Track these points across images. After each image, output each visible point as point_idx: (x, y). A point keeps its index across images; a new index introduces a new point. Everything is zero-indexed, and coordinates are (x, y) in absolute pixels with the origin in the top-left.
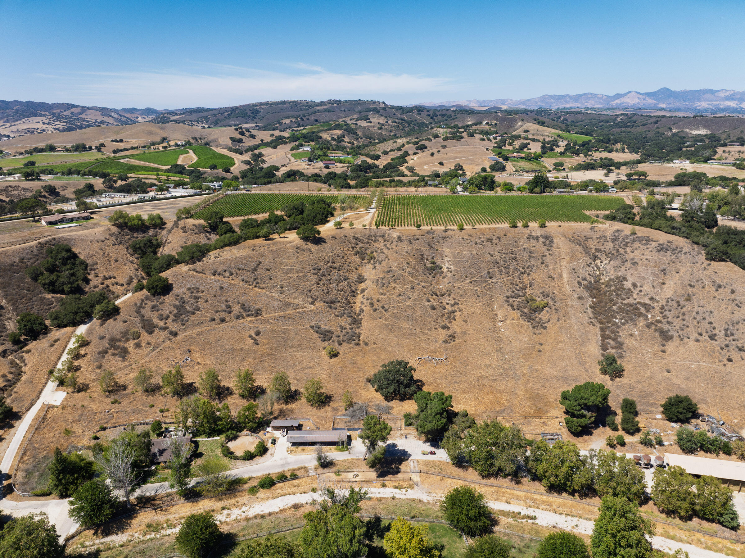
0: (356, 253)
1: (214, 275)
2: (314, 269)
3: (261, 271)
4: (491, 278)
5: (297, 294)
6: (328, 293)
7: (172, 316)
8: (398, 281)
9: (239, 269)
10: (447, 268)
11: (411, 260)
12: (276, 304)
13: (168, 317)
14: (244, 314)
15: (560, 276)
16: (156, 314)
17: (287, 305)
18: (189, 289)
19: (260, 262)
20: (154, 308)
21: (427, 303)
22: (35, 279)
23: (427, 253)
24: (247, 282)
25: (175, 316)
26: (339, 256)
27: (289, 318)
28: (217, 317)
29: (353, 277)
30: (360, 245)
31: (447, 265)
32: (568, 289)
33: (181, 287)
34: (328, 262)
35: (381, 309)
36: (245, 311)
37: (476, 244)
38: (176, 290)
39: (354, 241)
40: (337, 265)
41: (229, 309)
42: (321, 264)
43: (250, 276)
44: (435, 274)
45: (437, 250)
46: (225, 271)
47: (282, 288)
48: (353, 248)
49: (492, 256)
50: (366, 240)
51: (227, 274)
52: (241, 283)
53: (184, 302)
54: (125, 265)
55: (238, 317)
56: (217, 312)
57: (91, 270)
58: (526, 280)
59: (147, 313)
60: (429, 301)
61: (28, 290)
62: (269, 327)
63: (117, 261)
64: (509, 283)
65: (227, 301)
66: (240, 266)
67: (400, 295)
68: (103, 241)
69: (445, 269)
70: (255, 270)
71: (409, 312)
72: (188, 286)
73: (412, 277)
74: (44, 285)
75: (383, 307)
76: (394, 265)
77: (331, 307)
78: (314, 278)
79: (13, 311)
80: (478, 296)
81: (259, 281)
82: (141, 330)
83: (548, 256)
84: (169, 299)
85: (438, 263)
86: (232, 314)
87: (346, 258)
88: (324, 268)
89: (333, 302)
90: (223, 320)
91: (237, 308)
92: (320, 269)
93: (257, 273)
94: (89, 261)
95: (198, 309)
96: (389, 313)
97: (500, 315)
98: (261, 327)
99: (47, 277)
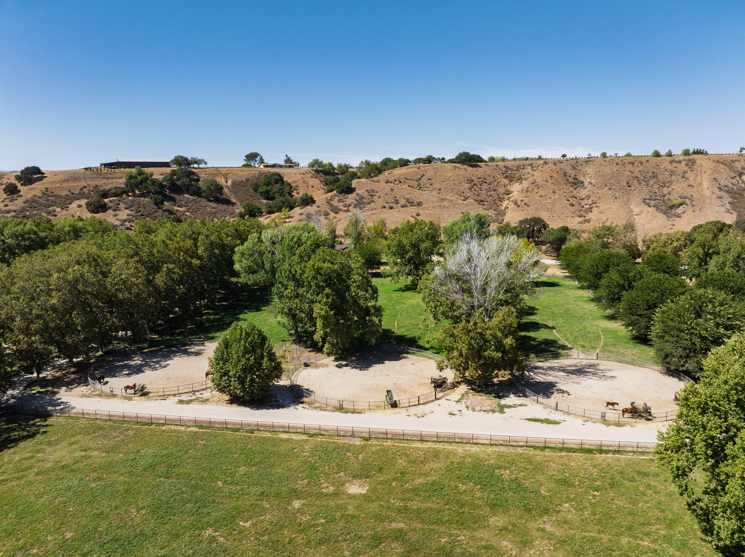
0: (506, 177)
1: (387, 183)
2: (467, 180)
3: (424, 180)
4: (629, 186)
5: (452, 194)
6: (478, 195)
7: (353, 205)
8: (541, 189)
9: (407, 179)
10: (589, 182)
11: (555, 175)
12: (434, 199)
13: (350, 205)
14: (408, 205)
15: (701, 184)
16: (341, 204)
17: (443, 200)
18: (367, 191)
19: (424, 175)
20: (340, 201)
21: (567, 202)
22: (256, 190)
23: (570, 172)
24: (412, 187)
25: (355, 205)
26: (490, 176)
27: (444, 207)
28: (387, 205)
29: (501, 190)
30: (510, 172)
31: (588, 180)
32: (707, 193)
33: (361, 190)
34: (480, 178)
35: (524, 205)
36: (409, 203)
37: (617, 164)
38: (357, 191)
39: (504, 169)
40: (488, 181)
41: (397, 202)
42: (475, 178)
43: (415, 184)
44: (577, 187)
45: (580, 170)
46: (395, 180)
47: (440, 190)
48: (503, 174)
49: (632, 173)
50: (515, 168)
51: (397, 182)
52: (408, 188)
53: (363, 198)
54: (319, 190)
55: (403, 207)
56: (387, 203)
57: (294, 190)
58: (665, 190)
59: (335, 203)
60: (569, 201)
61: (250, 196)
62: (427, 212)
63: (313, 187)
64: (647, 191)
65: (395, 197)
66: (408, 178)
67: (542, 196)
68: (304, 174)
69: (586, 183)
70: (419, 179)
71: (549, 206)
72: (367, 188)
73: (554, 186)
74: (261, 193)
75: (525, 204)
76: (539, 180)
77: (480, 204)
78: (467, 186)
79: (240, 205)
80: (616, 198)
81: (422, 186)
82: (330, 212)
83: (689, 172)
84: (351, 196)
85: (580, 179)
86: (399, 205)
87: (496, 178)
88: (476, 181)
89: (481, 201)
90: (391, 208)
91: (403, 201)
92: (473, 181)
93: (420, 182)
94: (293, 185)
95: (373, 202)
96: (531, 207)
97: (636, 210)
98: (420, 212)
99: (263, 189)
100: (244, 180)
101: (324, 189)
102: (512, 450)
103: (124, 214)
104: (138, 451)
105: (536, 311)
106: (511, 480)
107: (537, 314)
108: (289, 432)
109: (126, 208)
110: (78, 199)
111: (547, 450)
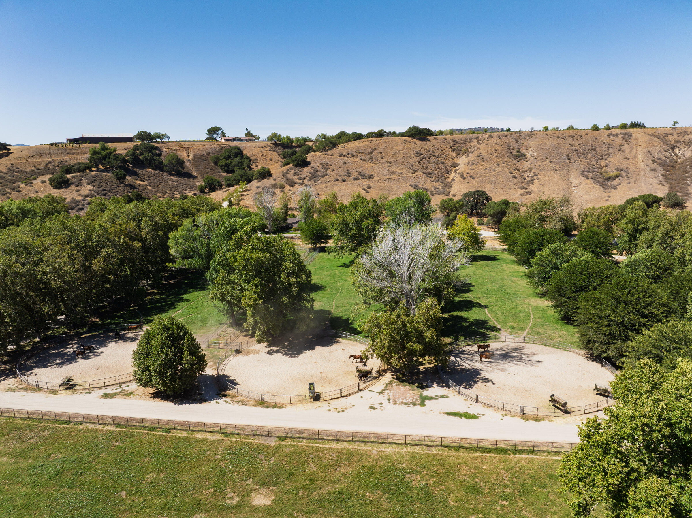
0: (454, 150)
1: (340, 156)
2: (417, 153)
3: (376, 153)
4: (569, 159)
5: (402, 167)
6: (427, 168)
7: (307, 178)
8: (485, 161)
9: (359, 153)
10: (531, 155)
11: (499, 148)
12: (385, 172)
13: (305, 178)
14: (360, 177)
15: (636, 157)
16: (297, 177)
17: (393, 173)
18: (321, 164)
19: (375, 149)
20: (295, 174)
21: (510, 174)
22: (216, 163)
23: (514, 145)
24: (364, 160)
25: (310, 178)
26: (438, 149)
27: (394, 180)
28: (340, 178)
29: (449, 163)
30: (457, 145)
31: (530, 153)
32: (642, 165)
33: (315, 163)
34: (429, 151)
35: (469, 178)
36: (361, 176)
37: (558, 137)
38: (312, 165)
39: (452, 142)
40: (436, 154)
41: (349, 175)
42: (424, 152)
43: (367, 157)
44: (520, 160)
45: (523, 144)
46: (349, 154)
47: (390, 163)
48: (451, 147)
49: (572, 146)
50: (462, 142)
51: (350, 156)
52: (360, 161)
53: (317, 171)
54: (277, 163)
55: (355, 179)
56: (340, 176)
57: (253, 163)
58: (603, 163)
59: (291, 176)
60: (512, 173)
61: (211, 169)
62: (378, 184)
63: (271, 160)
64: (586, 164)
65: (348, 170)
66: (360, 151)
67: (486, 169)
68: (263, 147)
69: (529, 156)
70: (371, 153)
71: (493, 179)
72: (321, 162)
73: (498, 159)
74: (221, 166)
75: (471, 177)
76: (484, 153)
77: (428, 176)
78: (416, 159)
79: (201, 178)
80: (556, 170)
81: (374, 159)
82: (285, 185)
83: (626, 146)
84: (306, 169)
85: (523, 152)
86: (351, 178)
87: (444, 151)
88: (425, 154)
89: (430, 174)
90: (344, 181)
91: (355, 174)
92: (422, 154)
93: (372, 155)
94: (252, 158)
95: (327, 175)
96: (476, 179)
97: (575, 182)
98: (372, 185)
99: (223, 162)
100: (205, 153)
101: (281, 162)
102: (426, 450)
103: (86, 189)
104: (49, 456)
105: (471, 288)
106: (421, 488)
107: (472, 291)
108: (205, 431)
109: (89, 184)
110: (43, 175)
111: (462, 450)
